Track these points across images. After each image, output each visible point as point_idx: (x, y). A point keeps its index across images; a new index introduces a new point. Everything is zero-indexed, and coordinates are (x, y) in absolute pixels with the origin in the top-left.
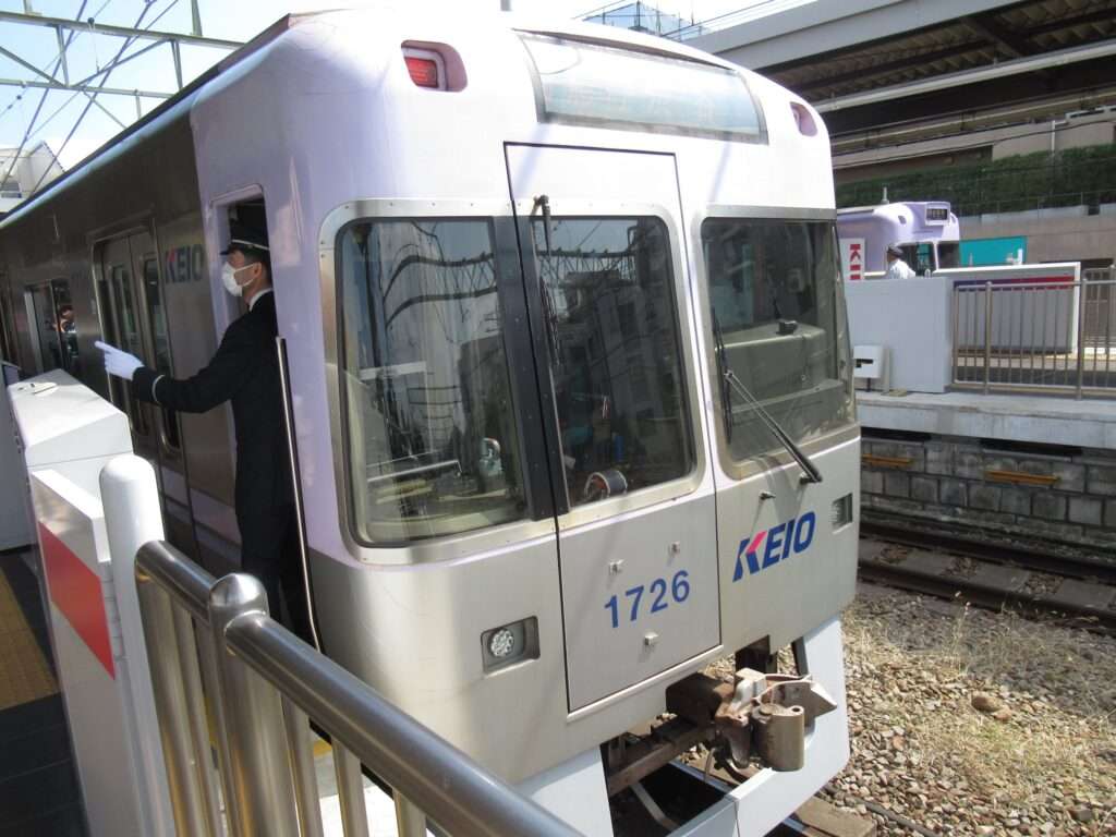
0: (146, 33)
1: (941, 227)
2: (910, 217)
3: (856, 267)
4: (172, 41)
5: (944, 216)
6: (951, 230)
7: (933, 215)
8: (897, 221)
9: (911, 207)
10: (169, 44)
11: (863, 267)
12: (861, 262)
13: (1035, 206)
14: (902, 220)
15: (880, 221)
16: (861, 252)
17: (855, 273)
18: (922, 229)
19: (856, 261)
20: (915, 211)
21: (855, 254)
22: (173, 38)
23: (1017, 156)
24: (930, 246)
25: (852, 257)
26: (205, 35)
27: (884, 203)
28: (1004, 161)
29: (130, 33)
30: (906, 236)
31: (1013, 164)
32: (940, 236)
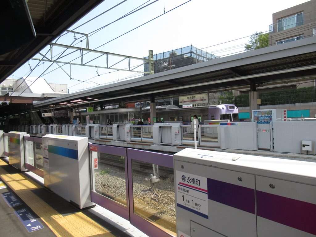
0: (73, 47)
1: (233, 110)
2: (225, 107)
3: (285, 117)
4: (81, 50)
5: (234, 108)
6: (236, 111)
7: (231, 107)
8: (222, 109)
9: (225, 105)
10: (79, 51)
11: (287, 117)
12: (286, 116)
13: (311, 101)
14: (223, 108)
15: (218, 109)
16: (286, 113)
17: (285, 119)
18: (228, 110)
19: (285, 115)
20: (226, 106)
21: (285, 113)
22: (81, 49)
23: (305, 88)
24: (230, 114)
25: (284, 114)
26: (90, 49)
27: (220, 104)
28: (301, 89)
29: (68, 47)
30: (224, 112)
31: (304, 90)
32: (233, 112)
